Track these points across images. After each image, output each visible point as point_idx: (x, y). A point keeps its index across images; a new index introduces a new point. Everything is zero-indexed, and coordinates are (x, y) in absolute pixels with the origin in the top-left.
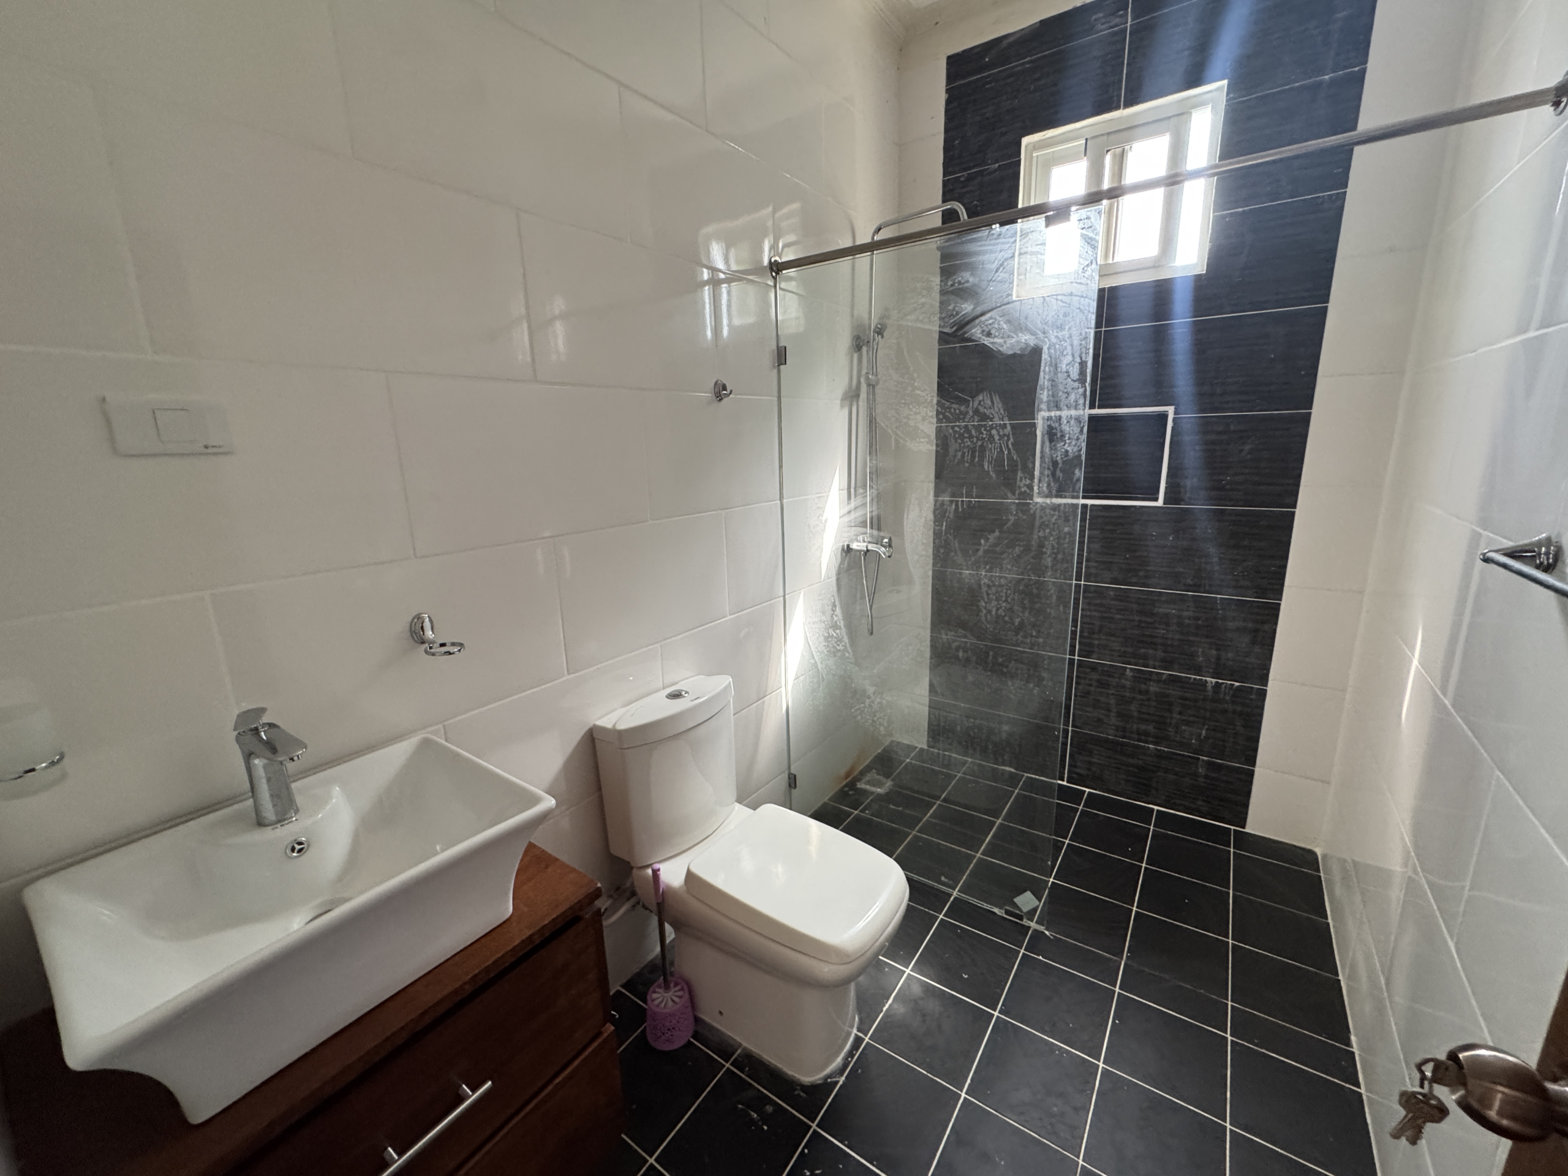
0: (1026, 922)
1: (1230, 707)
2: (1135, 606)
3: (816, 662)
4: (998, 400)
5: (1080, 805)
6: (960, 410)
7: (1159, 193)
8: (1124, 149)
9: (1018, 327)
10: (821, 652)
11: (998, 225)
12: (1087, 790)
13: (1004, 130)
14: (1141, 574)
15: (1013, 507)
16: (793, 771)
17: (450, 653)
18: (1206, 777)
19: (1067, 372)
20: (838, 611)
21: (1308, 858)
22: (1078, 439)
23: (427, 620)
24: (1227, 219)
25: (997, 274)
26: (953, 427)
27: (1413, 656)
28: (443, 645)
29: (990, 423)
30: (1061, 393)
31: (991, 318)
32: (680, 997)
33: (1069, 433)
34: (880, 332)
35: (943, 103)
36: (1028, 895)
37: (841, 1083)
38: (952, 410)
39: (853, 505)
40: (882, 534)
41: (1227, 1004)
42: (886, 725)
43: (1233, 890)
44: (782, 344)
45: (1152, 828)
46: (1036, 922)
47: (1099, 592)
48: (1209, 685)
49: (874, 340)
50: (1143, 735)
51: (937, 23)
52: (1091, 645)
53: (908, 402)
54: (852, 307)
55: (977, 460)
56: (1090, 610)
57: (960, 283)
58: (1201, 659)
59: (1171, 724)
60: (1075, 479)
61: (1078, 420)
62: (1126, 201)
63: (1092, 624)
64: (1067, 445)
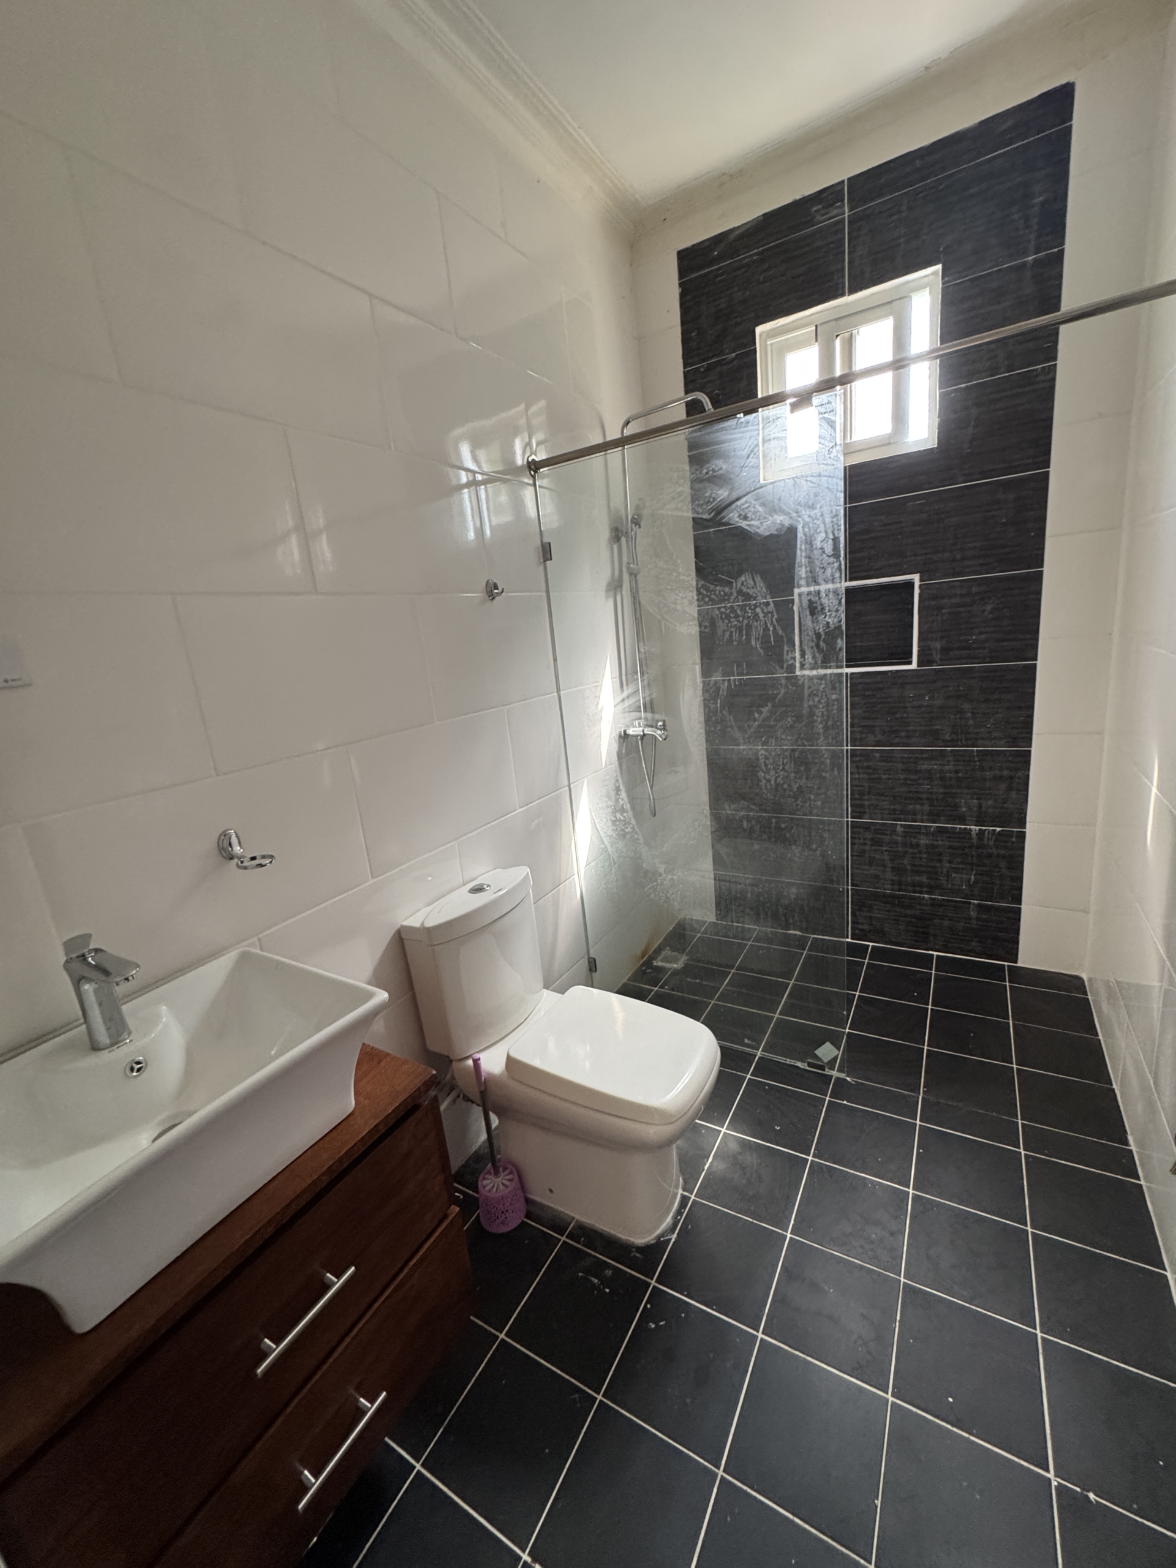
0: (827, 1072)
1: (995, 851)
2: (900, 766)
3: (606, 847)
4: (760, 579)
5: (865, 959)
6: (724, 591)
7: (888, 376)
8: (851, 334)
9: (774, 510)
10: (610, 837)
11: (742, 415)
12: (871, 944)
13: (738, 320)
14: (903, 734)
15: (783, 682)
16: (592, 955)
17: (261, 865)
18: (978, 919)
19: (822, 548)
20: (623, 795)
21: (1076, 984)
22: (837, 611)
23: (234, 835)
24: (953, 395)
25: (749, 460)
26: (719, 609)
27: (1152, 784)
28: (253, 858)
29: (754, 602)
30: (818, 569)
31: (746, 502)
32: (509, 1180)
33: (829, 606)
34: (636, 522)
35: (678, 297)
36: (828, 1045)
37: (673, 1240)
38: (717, 592)
39: (626, 693)
40: (657, 717)
41: (1018, 1123)
42: (679, 899)
43: (1013, 1020)
44: (546, 540)
45: (933, 972)
46: (838, 1071)
47: (867, 755)
48: (973, 833)
49: (632, 530)
50: (918, 886)
51: (665, 220)
52: (862, 806)
53: (674, 587)
54: (609, 501)
55: (744, 637)
56: (859, 774)
57: (713, 470)
58: (964, 809)
59: (942, 872)
60: (838, 649)
61: (836, 592)
62: (858, 386)
63: (862, 786)
64: (827, 617)
